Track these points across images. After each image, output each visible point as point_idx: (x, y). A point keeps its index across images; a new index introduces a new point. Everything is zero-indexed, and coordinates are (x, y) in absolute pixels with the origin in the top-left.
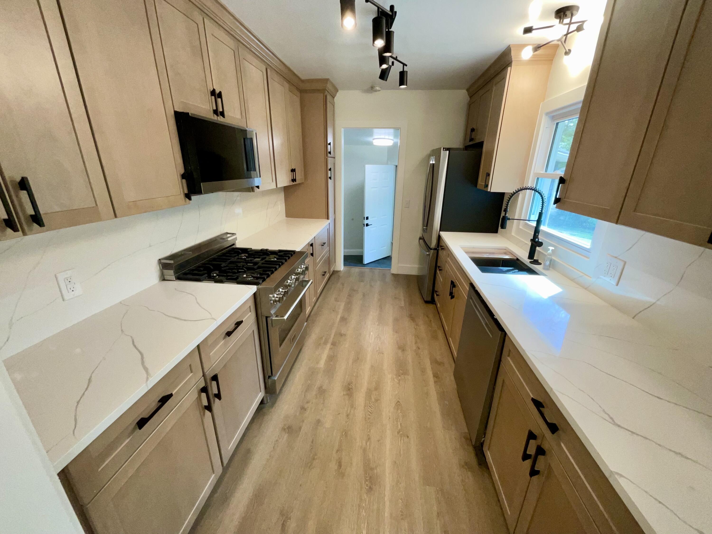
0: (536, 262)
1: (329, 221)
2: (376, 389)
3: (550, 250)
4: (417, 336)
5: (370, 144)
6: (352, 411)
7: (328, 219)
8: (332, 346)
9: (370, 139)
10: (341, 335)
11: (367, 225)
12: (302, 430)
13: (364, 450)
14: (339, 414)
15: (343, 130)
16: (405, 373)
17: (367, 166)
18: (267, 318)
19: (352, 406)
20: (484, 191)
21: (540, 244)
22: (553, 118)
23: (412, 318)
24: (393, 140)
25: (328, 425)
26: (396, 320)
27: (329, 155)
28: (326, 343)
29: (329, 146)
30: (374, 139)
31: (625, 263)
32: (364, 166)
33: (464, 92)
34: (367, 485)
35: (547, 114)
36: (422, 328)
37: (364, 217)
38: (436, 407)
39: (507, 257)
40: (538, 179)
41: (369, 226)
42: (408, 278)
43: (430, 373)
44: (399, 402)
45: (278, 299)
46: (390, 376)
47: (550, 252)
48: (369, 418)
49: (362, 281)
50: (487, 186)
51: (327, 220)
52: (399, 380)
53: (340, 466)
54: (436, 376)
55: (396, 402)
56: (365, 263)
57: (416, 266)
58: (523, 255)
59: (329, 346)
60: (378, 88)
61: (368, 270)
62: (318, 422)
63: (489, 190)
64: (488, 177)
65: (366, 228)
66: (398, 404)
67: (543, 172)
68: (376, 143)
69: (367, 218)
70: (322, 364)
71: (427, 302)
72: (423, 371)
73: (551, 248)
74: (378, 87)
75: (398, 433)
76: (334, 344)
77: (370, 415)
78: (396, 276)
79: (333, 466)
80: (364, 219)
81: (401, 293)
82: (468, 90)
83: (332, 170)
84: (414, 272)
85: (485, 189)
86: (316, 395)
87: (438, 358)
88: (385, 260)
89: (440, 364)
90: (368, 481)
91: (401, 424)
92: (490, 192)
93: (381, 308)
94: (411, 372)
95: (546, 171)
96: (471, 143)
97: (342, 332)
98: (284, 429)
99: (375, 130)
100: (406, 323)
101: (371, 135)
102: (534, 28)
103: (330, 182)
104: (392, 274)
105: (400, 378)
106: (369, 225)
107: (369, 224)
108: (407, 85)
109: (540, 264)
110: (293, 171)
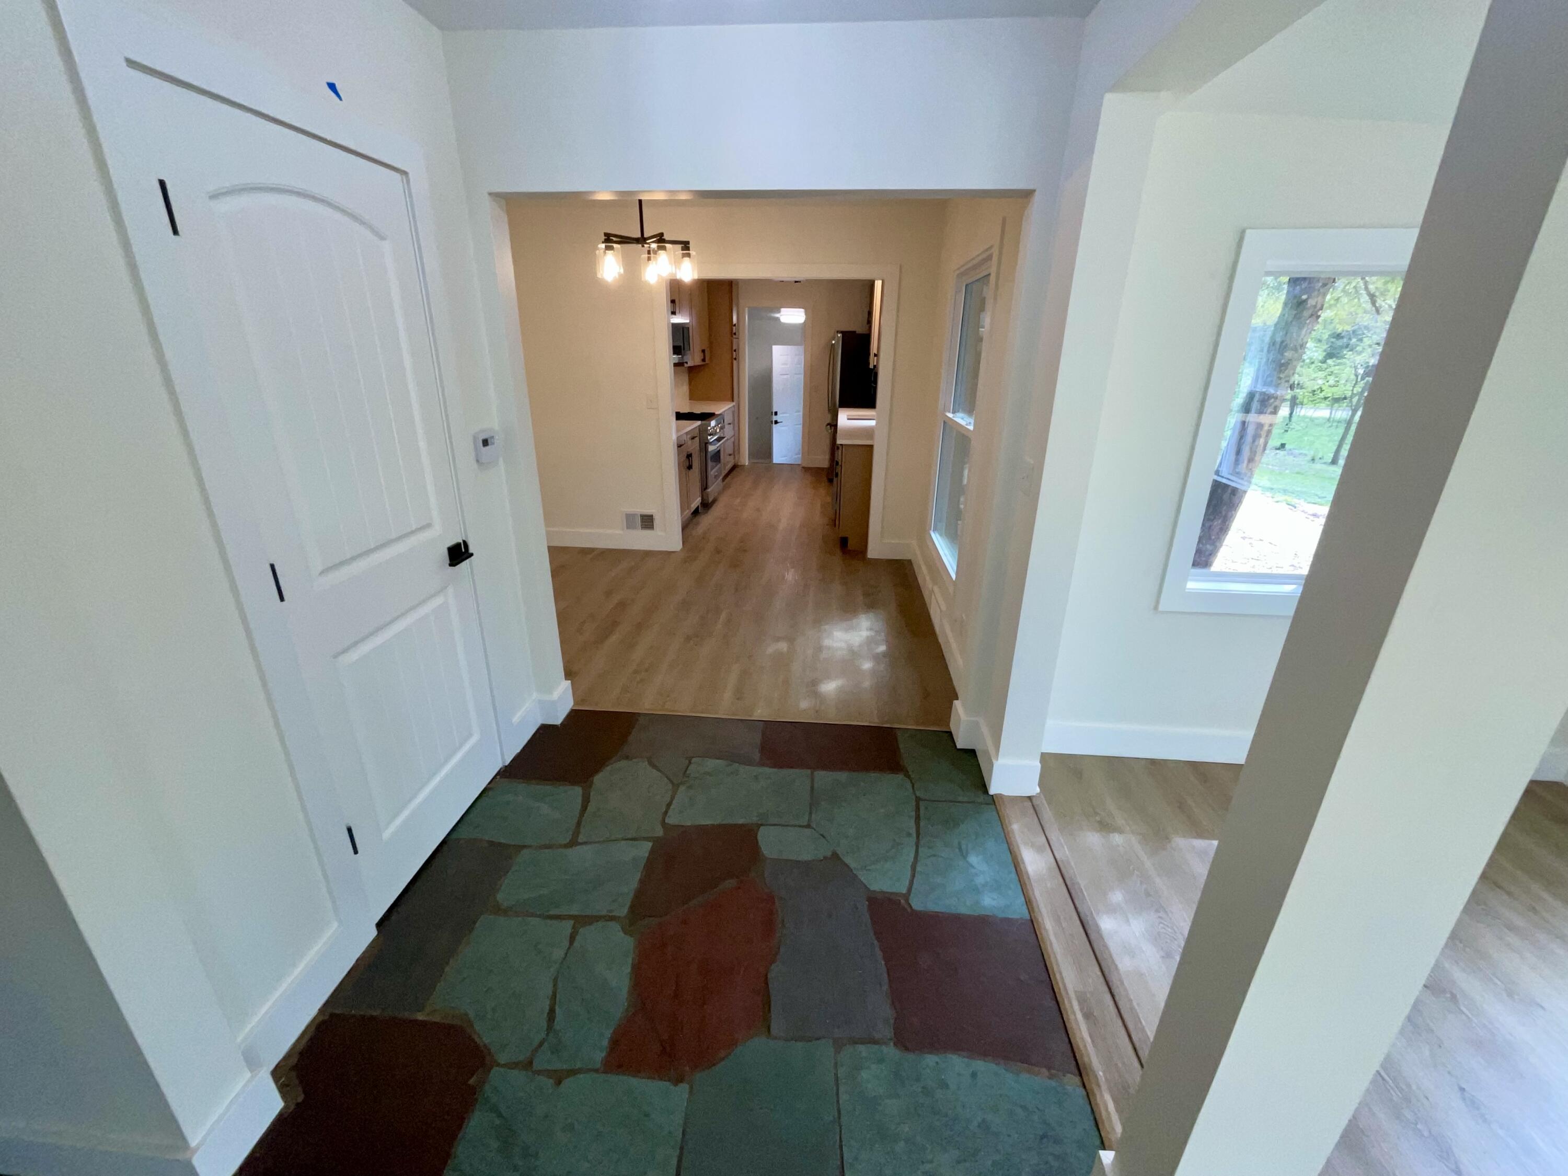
1: (734, 403)
5: (778, 319)
9: (777, 315)
11: (776, 422)
15: (747, 309)
17: (774, 347)
27: (734, 336)
29: (734, 328)
30: (781, 315)
32: (771, 347)
37: (772, 412)
41: (778, 424)
51: (732, 402)
56: (774, 464)
65: (774, 425)
68: (785, 321)
69: (776, 413)
80: (773, 414)
83: (737, 351)
99: (783, 309)
101: (779, 312)
103: (735, 362)
107: (778, 422)
110: (703, 351)
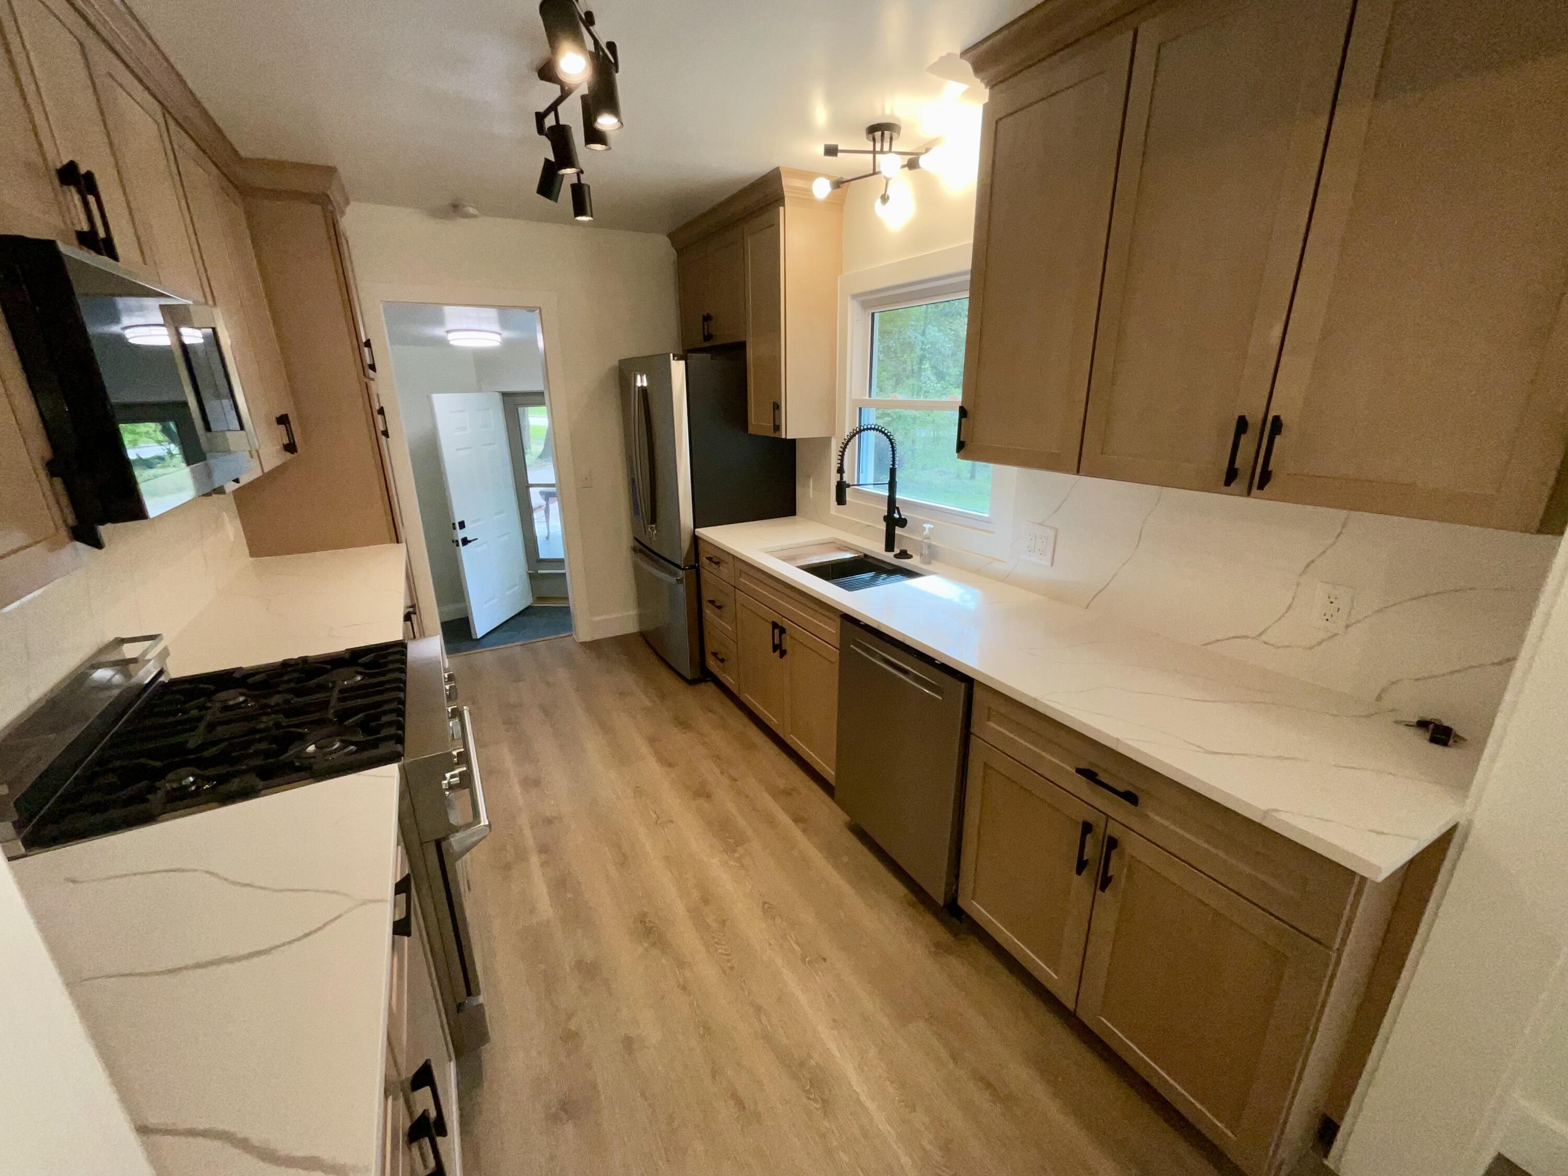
0: (904, 554)
2: (706, 902)
3: (927, 530)
4: (717, 758)
5: (442, 343)
6: (688, 974)
7: (398, 542)
8: (543, 856)
9: (438, 331)
10: (549, 821)
11: (465, 541)
12: (600, 1087)
13: (767, 1038)
14: (663, 997)
15: (381, 307)
16: (741, 840)
17: (438, 398)
18: (438, 844)
19: (681, 964)
20: (774, 438)
21: (902, 523)
22: (865, 305)
23: (683, 724)
24: (500, 334)
25: (652, 1034)
26: (652, 741)
27: (370, 371)
28: (521, 856)
29: (365, 349)
30: (448, 332)
31: (1057, 530)
32: (431, 398)
33: (664, 240)
34: (815, 1100)
35: (854, 296)
36: (717, 738)
37: (454, 524)
38: (836, 878)
39: (848, 555)
40: (860, 409)
41: (469, 544)
42: (621, 642)
43: (784, 819)
44: (765, 903)
45: (458, 779)
46: (715, 861)
47: (926, 532)
48: (732, 968)
49: (518, 679)
50: (777, 428)
51: (396, 544)
52: (739, 860)
53: (740, 1103)
54: (797, 820)
55: (761, 904)
56: (479, 637)
57: (633, 612)
58: (876, 547)
59: (535, 860)
60: (471, 210)
61: (518, 648)
62: (628, 1044)
63: (783, 437)
64: (777, 411)
65: (463, 549)
66: (768, 909)
67: (867, 397)
68: (458, 340)
69: (462, 525)
70: (545, 907)
71: (692, 682)
72: (770, 821)
73: (927, 526)
74: (472, 207)
75: (803, 960)
76: (543, 849)
77: (728, 961)
78: (594, 646)
79: (725, 1111)
80: (455, 528)
81: (628, 679)
82: (670, 236)
83: (384, 410)
84: (631, 627)
85: (776, 435)
86: (580, 987)
87: (781, 783)
88: (524, 619)
89: (788, 793)
90: (812, 1091)
91: (797, 943)
92: (785, 439)
93: (606, 728)
94: (749, 832)
95: (870, 396)
96: (708, 344)
97: (548, 814)
98: (554, 1118)
99: (448, 310)
100: (679, 739)
101: (439, 320)
102: (840, 148)
104: (582, 643)
105: (737, 855)
106: (470, 542)
107: (469, 539)
108: (592, 216)
109: (910, 557)
110: (283, 420)
